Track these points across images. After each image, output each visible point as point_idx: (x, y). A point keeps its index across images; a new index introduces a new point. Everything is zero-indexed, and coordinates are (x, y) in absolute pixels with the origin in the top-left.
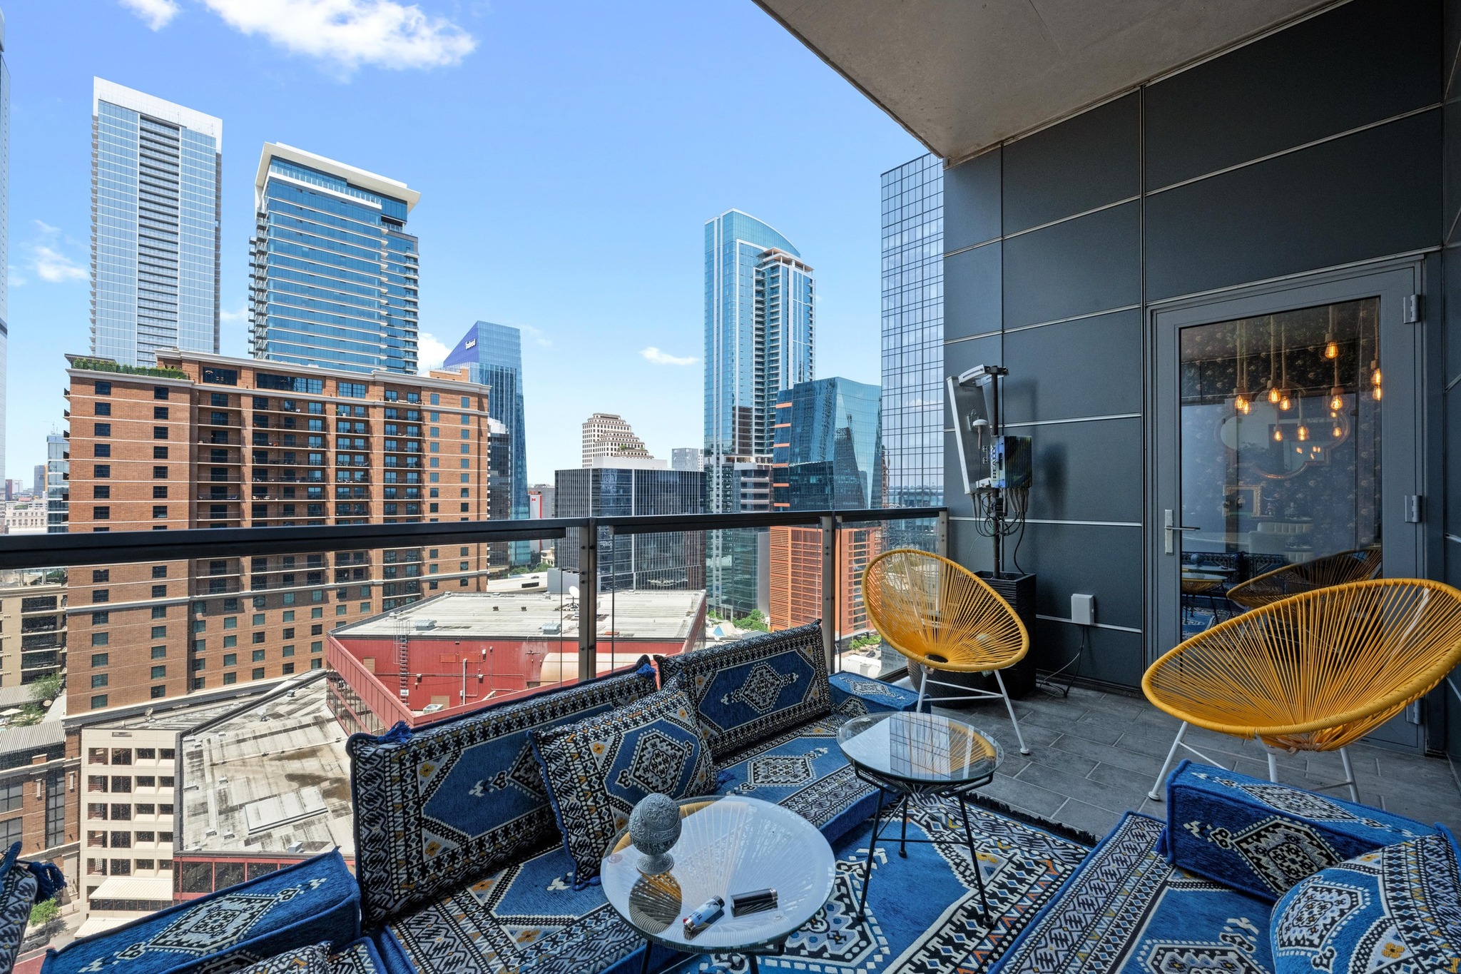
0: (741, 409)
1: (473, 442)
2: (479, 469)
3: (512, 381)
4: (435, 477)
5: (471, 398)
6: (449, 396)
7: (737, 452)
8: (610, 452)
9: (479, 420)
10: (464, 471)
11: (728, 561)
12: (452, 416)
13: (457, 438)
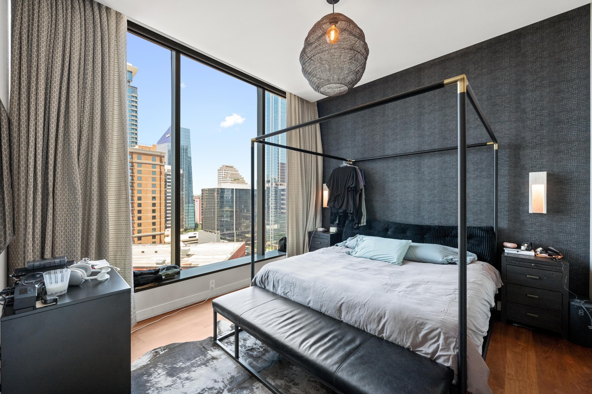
0: (281, 164)
1: (157, 176)
2: (160, 188)
3: (186, 151)
4: (140, 192)
5: (157, 158)
6: (146, 156)
7: (280, 182)
8: (229, 181)
9: (160, 167)
10: (154, 189)
11: (276, 227)
12: (147, 165)
13: (150, 175)
